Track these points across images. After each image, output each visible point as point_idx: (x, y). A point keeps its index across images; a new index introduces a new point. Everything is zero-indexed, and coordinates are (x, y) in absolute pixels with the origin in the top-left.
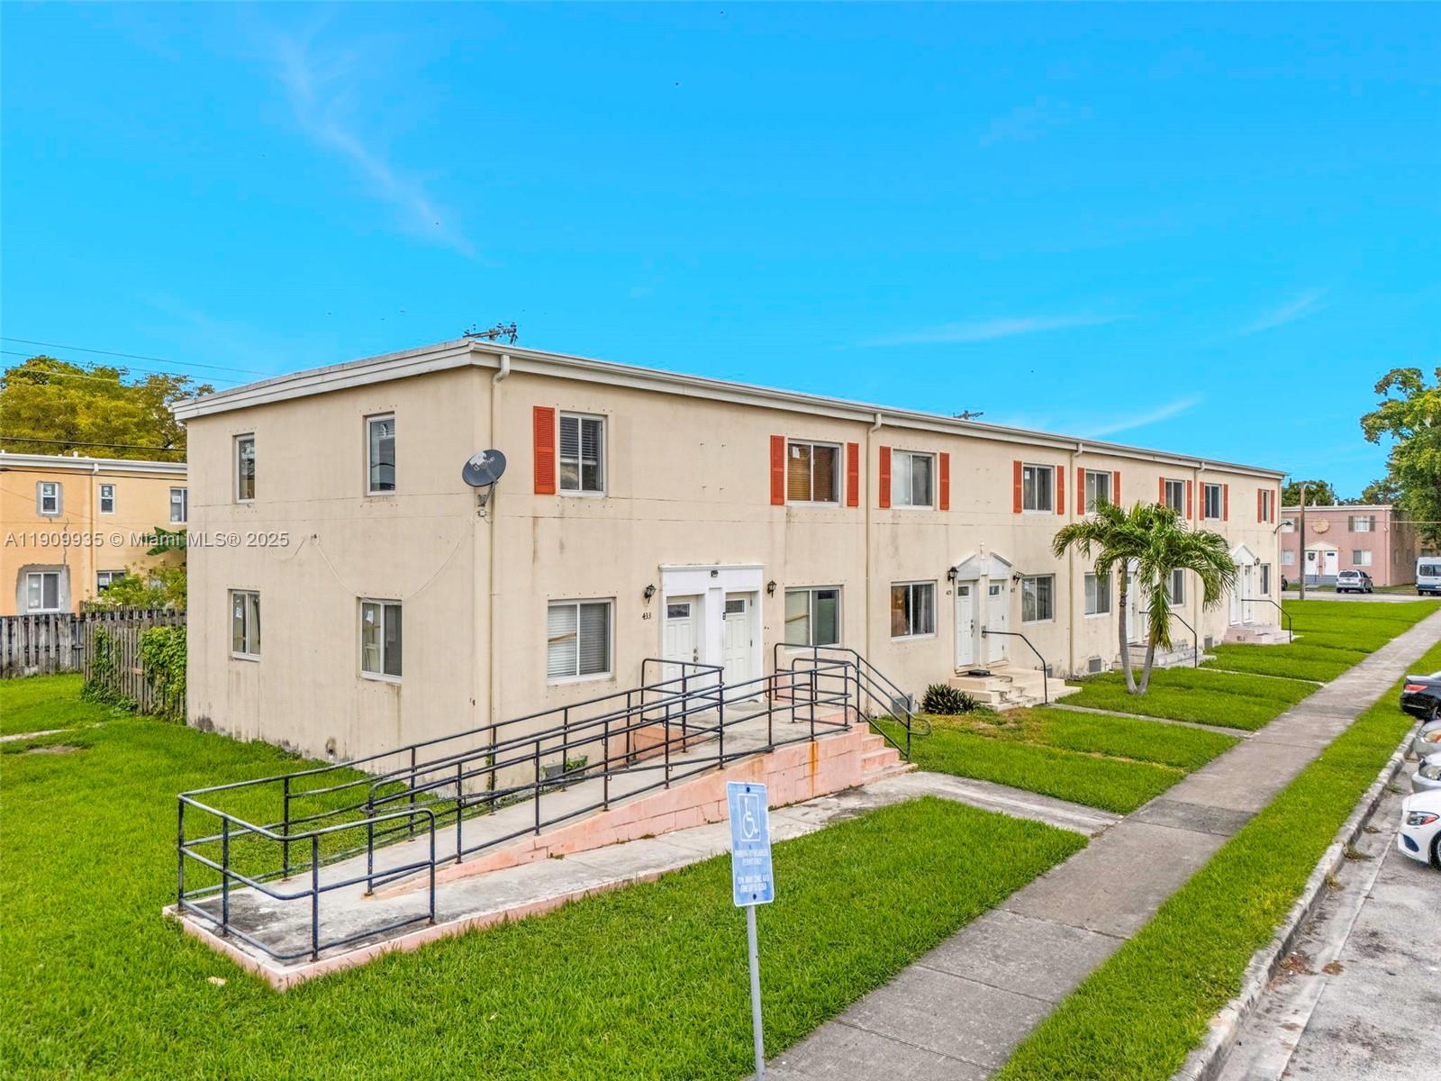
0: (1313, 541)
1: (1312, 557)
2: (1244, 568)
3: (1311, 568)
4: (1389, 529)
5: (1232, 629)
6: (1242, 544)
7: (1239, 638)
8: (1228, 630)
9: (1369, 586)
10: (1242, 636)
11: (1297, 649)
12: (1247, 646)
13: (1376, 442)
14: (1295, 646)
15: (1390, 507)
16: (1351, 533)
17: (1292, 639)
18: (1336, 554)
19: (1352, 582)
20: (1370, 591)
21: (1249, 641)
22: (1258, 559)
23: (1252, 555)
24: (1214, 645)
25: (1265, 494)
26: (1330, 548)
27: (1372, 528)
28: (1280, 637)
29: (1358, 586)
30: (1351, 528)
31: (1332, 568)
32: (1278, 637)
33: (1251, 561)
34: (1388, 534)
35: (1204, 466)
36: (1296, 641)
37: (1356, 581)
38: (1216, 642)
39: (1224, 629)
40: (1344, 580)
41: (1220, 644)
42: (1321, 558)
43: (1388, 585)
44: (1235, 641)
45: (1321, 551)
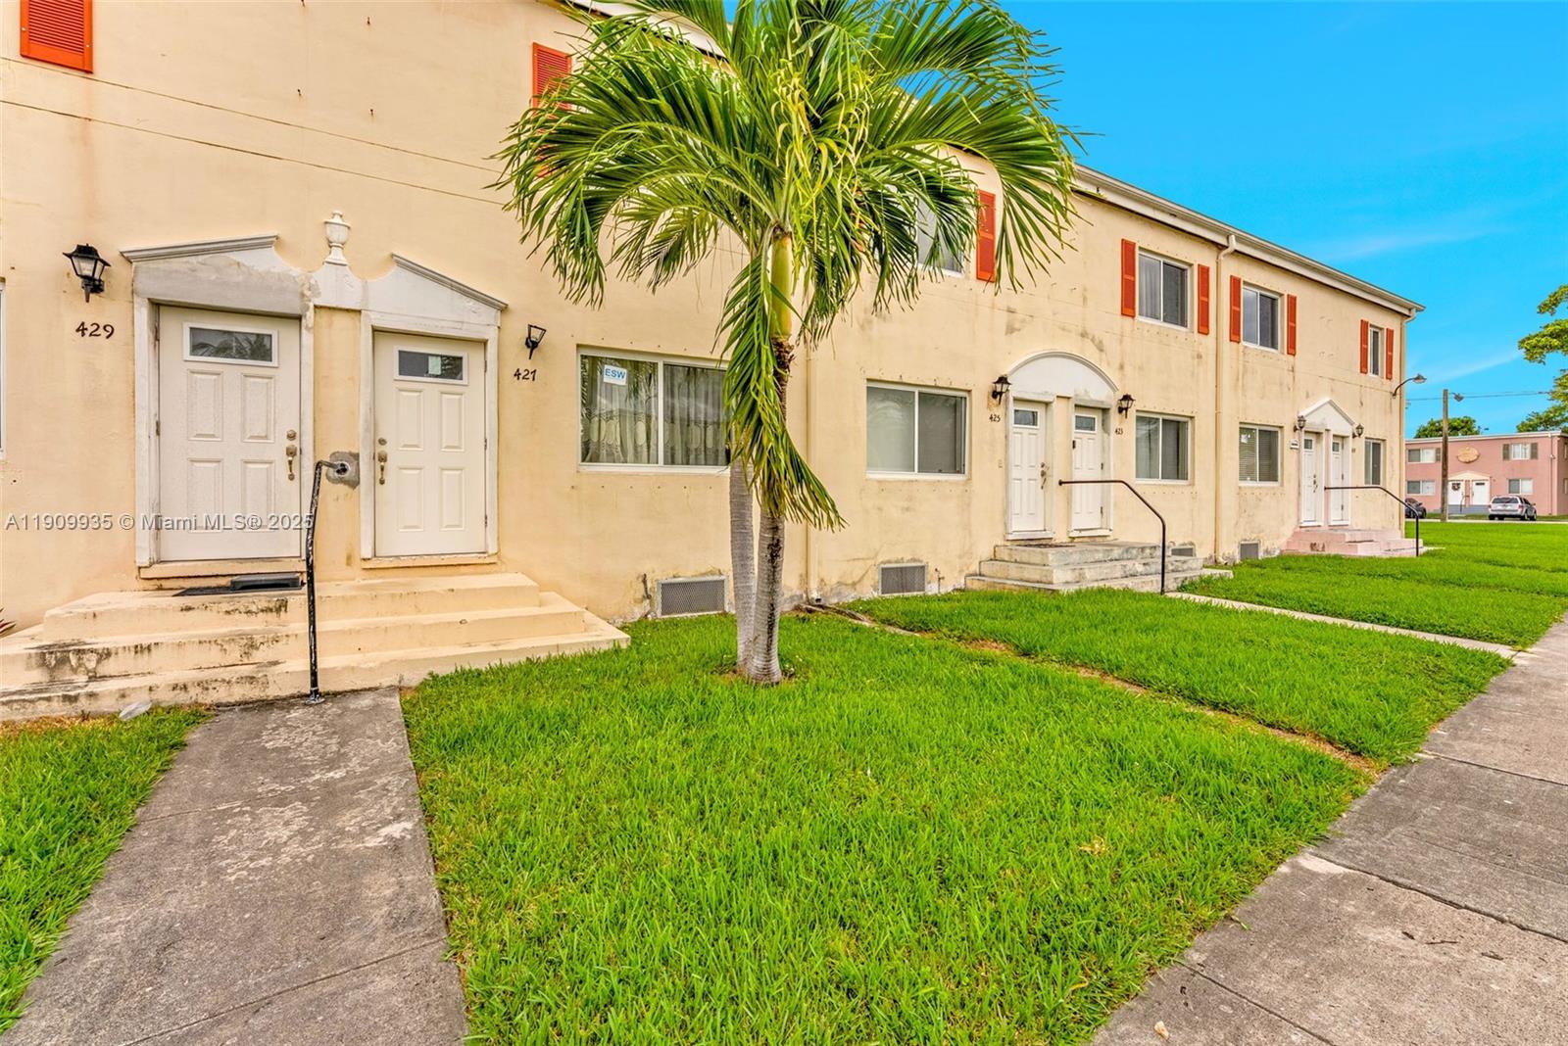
0: (1458, 471)
1: (1456, 487)
2: (1331, 440)
3: (1455, 498)
4: (1556, 455)
5: (1302, 530)
6: (1327, 399)
7: (1313, 546)
8: (1295, 534)
9: (1530, 514)
10: (1320, 542)
11: (1432, 567)
12: (1328, 557)
13: (1540, 362)
14: (1426, 560)
15: (1558, 432)
16: (1507, 462)
17: (1421, 551)
18: (1487, 484)
19: (1509, 508)
20: (1532, 518)
21: (1332, 551)
22: (1360, 428)
23: (1348, 420)
24: (1261, 555)
25: (1375, 334)
26: (1478, 477)
27: (1534, 455)
28: (1399, 544)
29: (1519, 513)
30: (1506, 456)
31: (1482, 497)
32: (1392, 547)
33: (1347, 430)
34: (1556, 462)
35: (1234, 245)
36: (1428, 554)
37: (1515, 508)
38: (1267, 552)
39: (1288, 531)
40: (1499, 507)
41: (1277, 553)
42: (1468, 488)
43: (1555, 514)
44: (1306, 550)
45: (1467, 482)
